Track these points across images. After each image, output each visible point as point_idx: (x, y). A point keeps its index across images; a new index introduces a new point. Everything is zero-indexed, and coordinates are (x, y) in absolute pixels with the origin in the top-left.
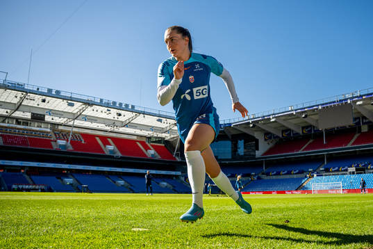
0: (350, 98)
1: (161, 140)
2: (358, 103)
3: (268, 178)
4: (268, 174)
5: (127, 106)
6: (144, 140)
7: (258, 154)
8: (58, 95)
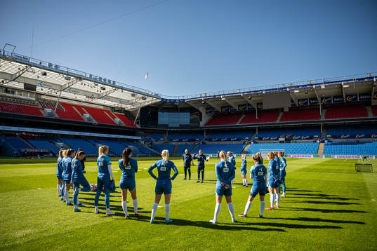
0: (289, 87)
1: (122, 110)
2: (296, 91)
3: (211, 143)
4: (210, 140)
5: (109, 81)
6: (109, 109)
7: (202, 124)
8: (56, 70)
